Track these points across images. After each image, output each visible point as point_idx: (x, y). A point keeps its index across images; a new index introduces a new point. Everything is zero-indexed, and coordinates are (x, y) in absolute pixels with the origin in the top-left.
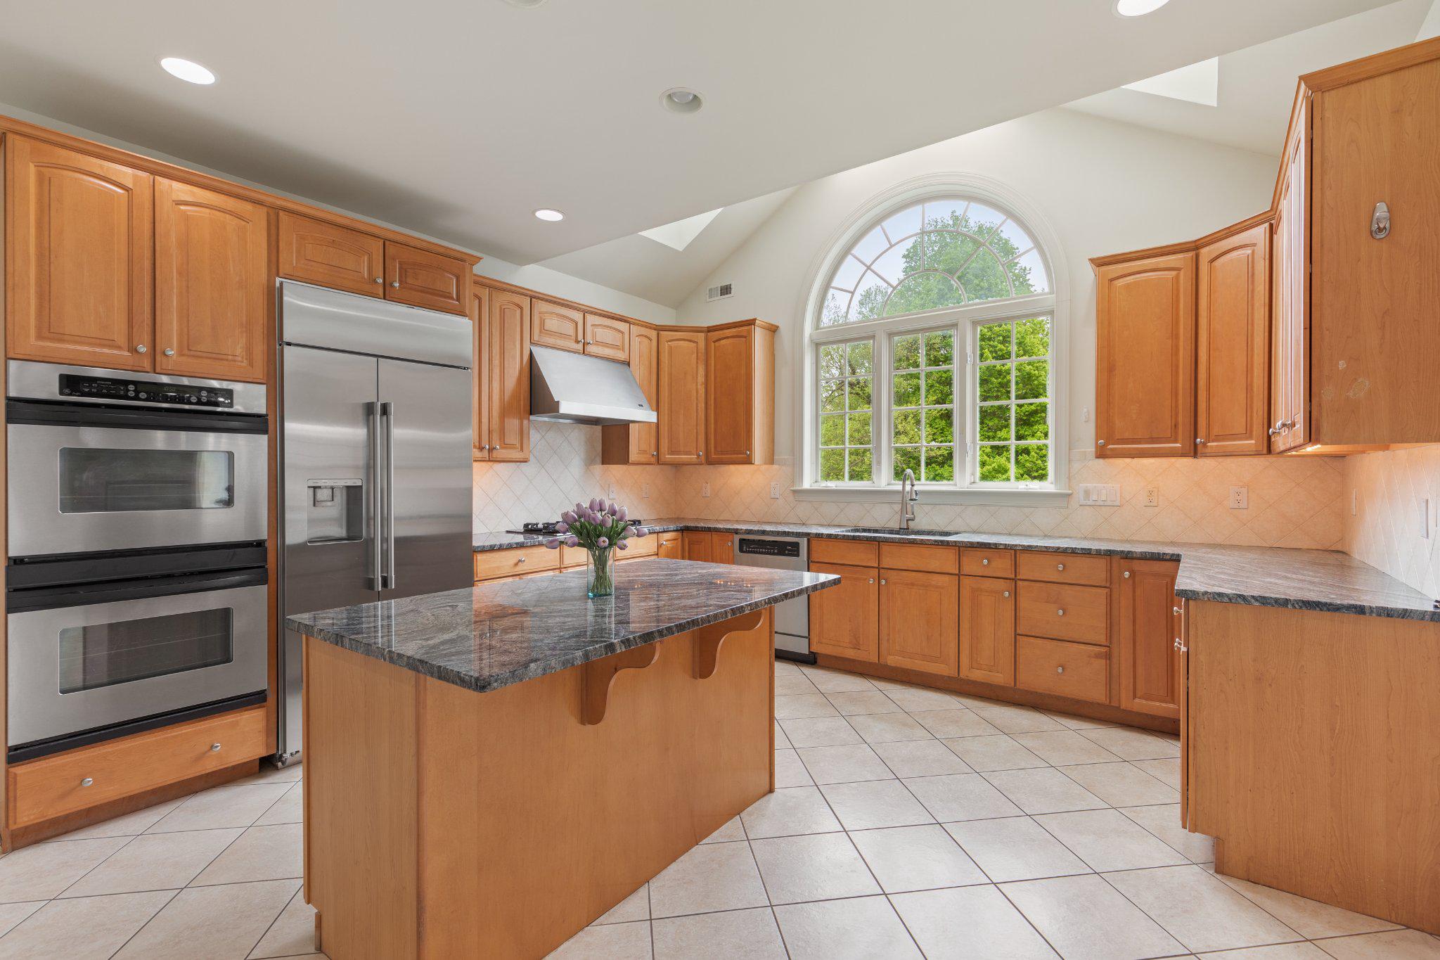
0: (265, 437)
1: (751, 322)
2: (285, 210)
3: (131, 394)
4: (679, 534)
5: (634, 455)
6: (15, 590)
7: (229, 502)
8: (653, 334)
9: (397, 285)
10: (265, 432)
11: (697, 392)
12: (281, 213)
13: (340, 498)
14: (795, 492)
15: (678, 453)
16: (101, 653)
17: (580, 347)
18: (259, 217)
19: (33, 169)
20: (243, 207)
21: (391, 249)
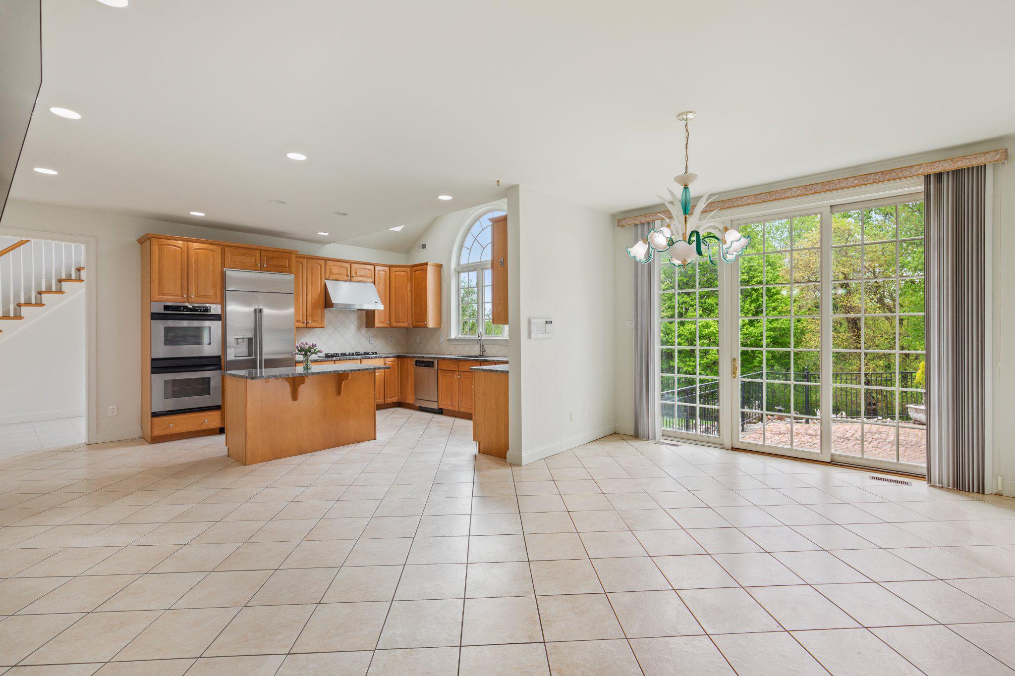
0: (220, 322)
1: (426, 264)
2: (226, 246)
3: (182, 310)
4: (396, 359)
5: (377, 324)
6: (154, 368)
7: (210, 344)
8: (388, 268)
9: (265, 266)
10: (221, 320)
11: (407, 295)
12: (225, 247)
13: (246, 342)
14: (448, 340)
15: (399, 322)
16: (170, 389)
17: (349, 278)
18: (218, 249)
19: (157, 247)
20: (214, 247)
21: (263, 253)
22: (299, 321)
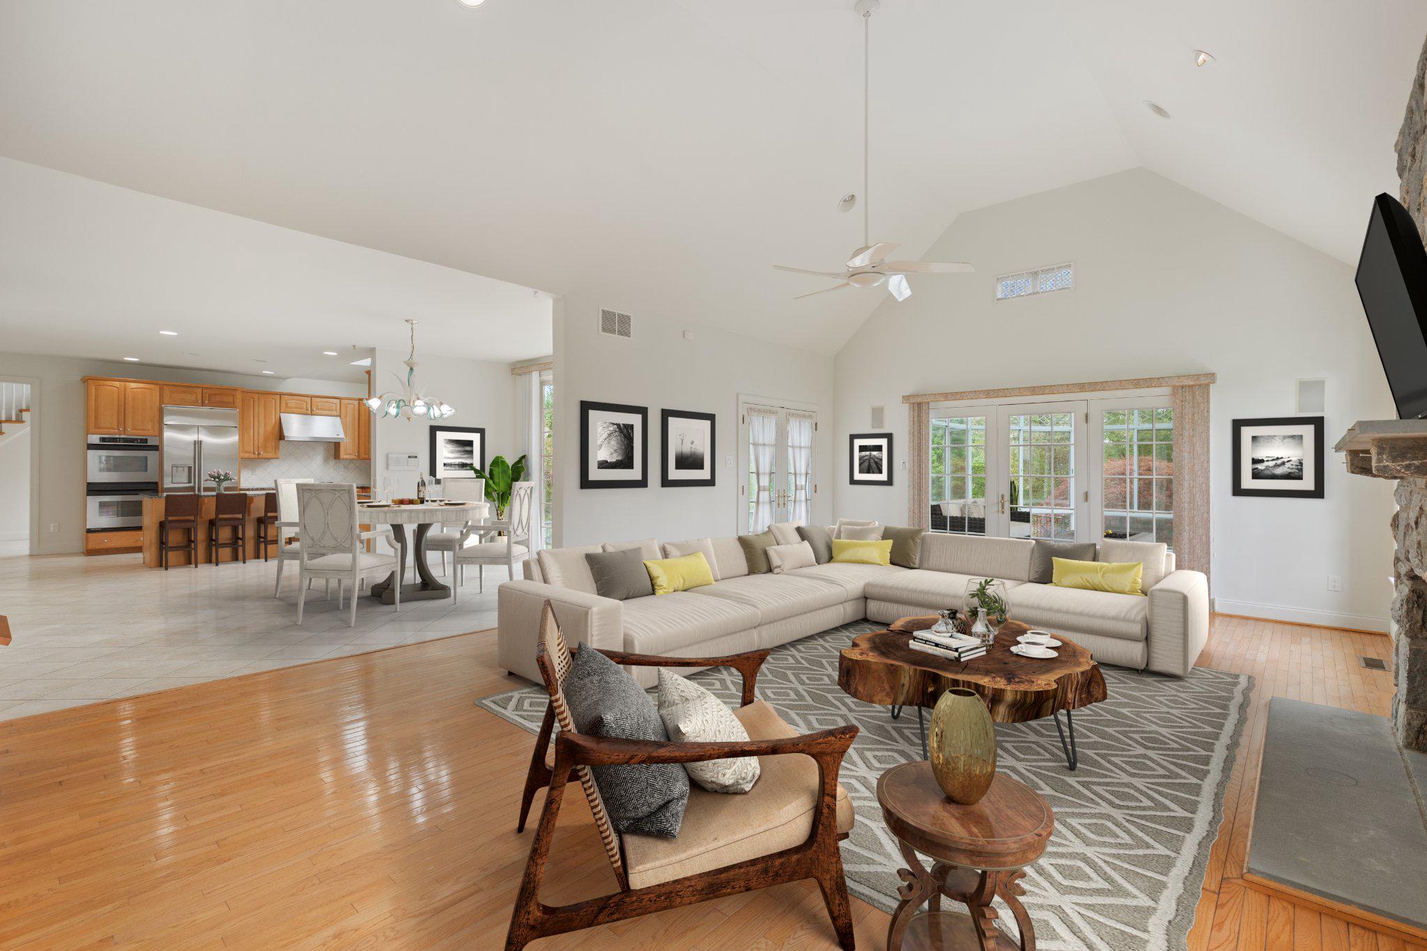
0: (157, 452)
3: (118, 441)
5: (343, 455)
6: (89, 490)
7: (146, 470)
8: (357, 402)
9: (207, 402)
12: (165, 386)
13: (184, 468)
17: (308, 411)
19: (94, 387)
20: (152, 386)
21: (205, 391)
22: (250, 452)
